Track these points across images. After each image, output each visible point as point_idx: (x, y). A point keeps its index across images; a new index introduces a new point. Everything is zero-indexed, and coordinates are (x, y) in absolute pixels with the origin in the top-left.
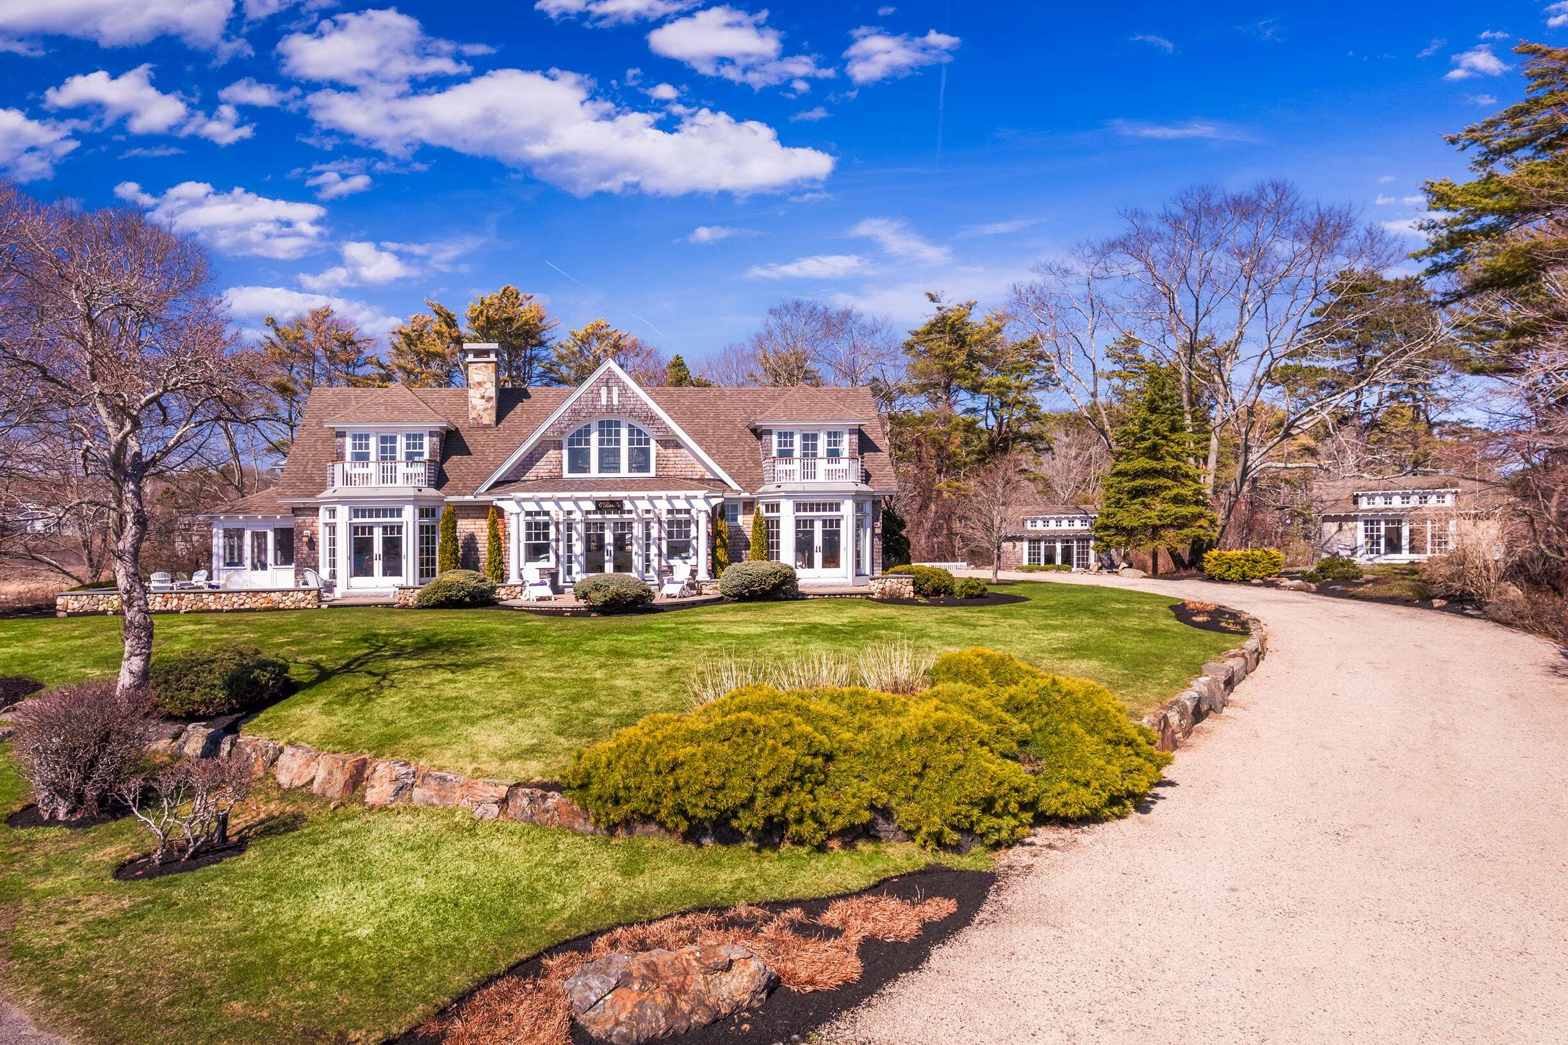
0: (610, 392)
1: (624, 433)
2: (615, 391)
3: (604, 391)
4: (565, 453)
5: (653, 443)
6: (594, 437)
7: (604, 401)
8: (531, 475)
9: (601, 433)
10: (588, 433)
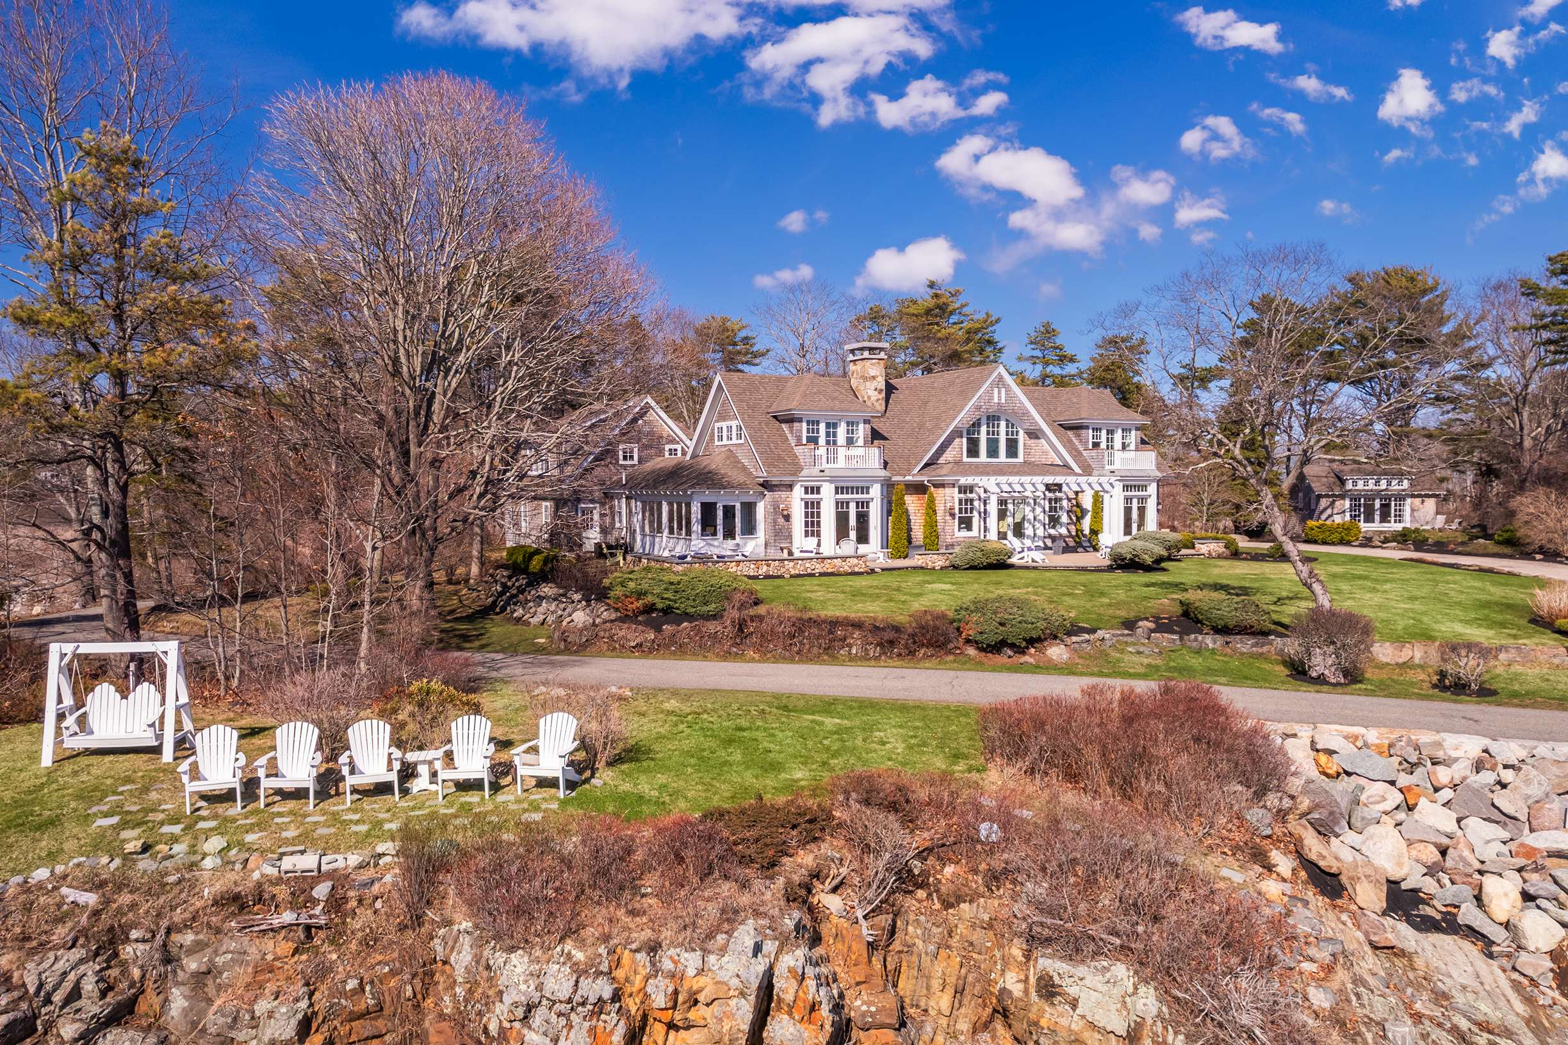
0: (999, 393)
1: (1003, 424)
2: (1003, 391)
3: (996, 391)
4: (965, 440)
5: (1021, 432)
6: (984, 429)
7: (996, 400)
8: (941, 460)
9: (988, 425)
10: (979, 425)
